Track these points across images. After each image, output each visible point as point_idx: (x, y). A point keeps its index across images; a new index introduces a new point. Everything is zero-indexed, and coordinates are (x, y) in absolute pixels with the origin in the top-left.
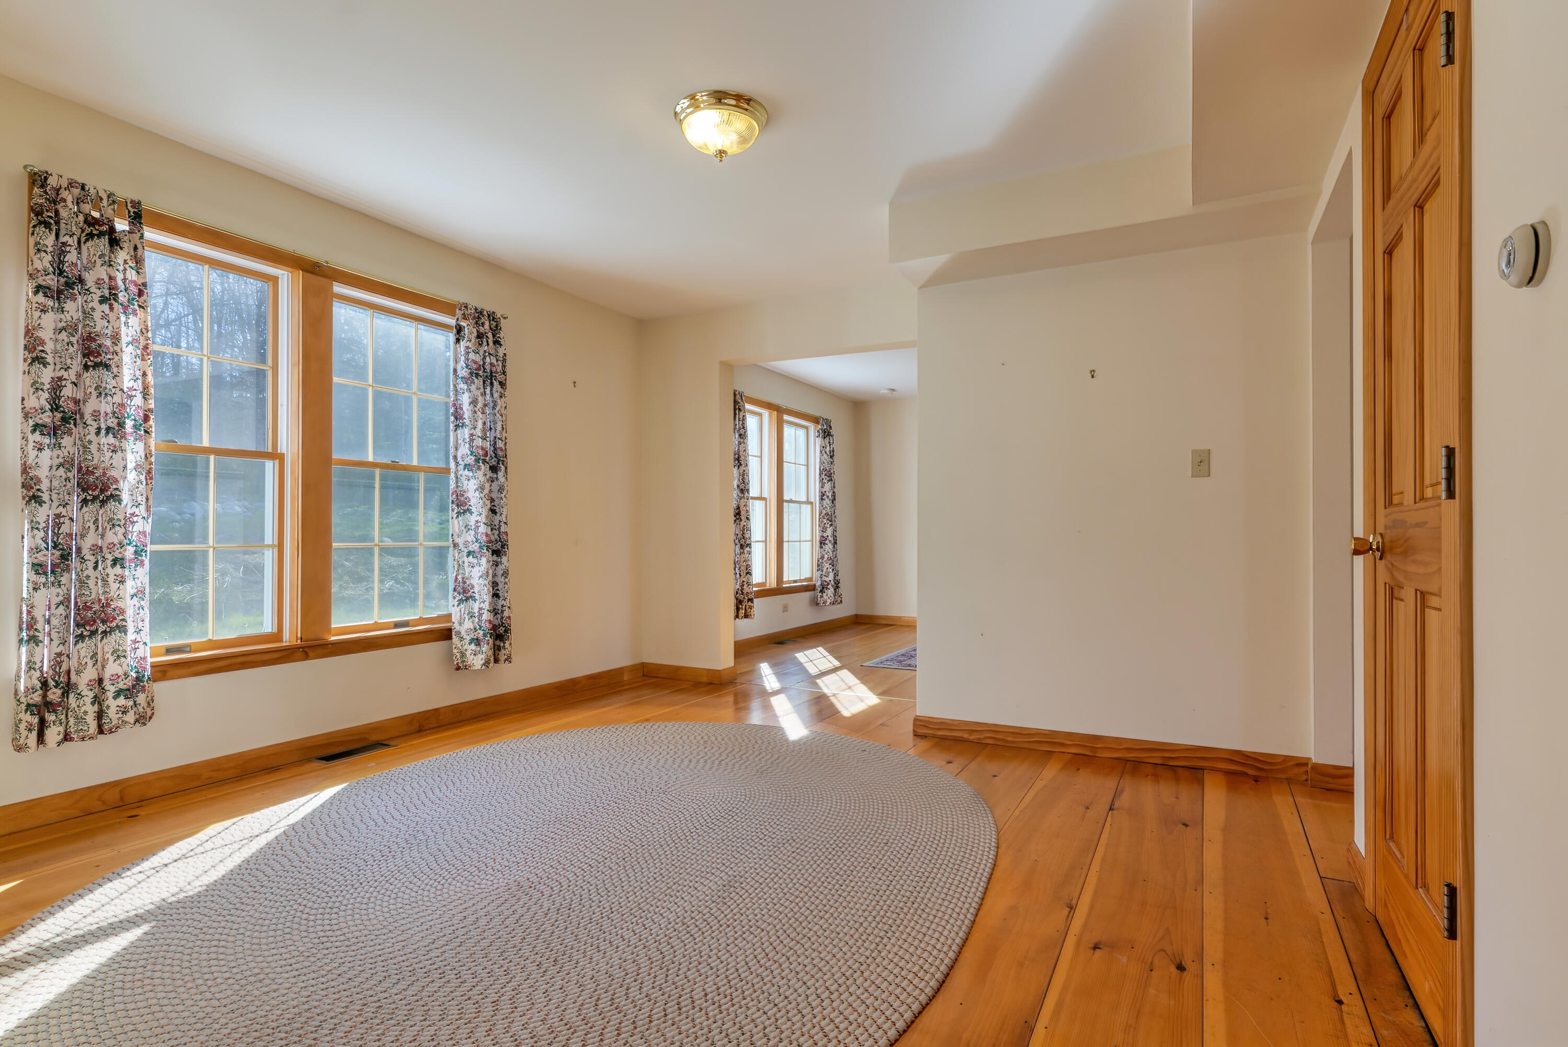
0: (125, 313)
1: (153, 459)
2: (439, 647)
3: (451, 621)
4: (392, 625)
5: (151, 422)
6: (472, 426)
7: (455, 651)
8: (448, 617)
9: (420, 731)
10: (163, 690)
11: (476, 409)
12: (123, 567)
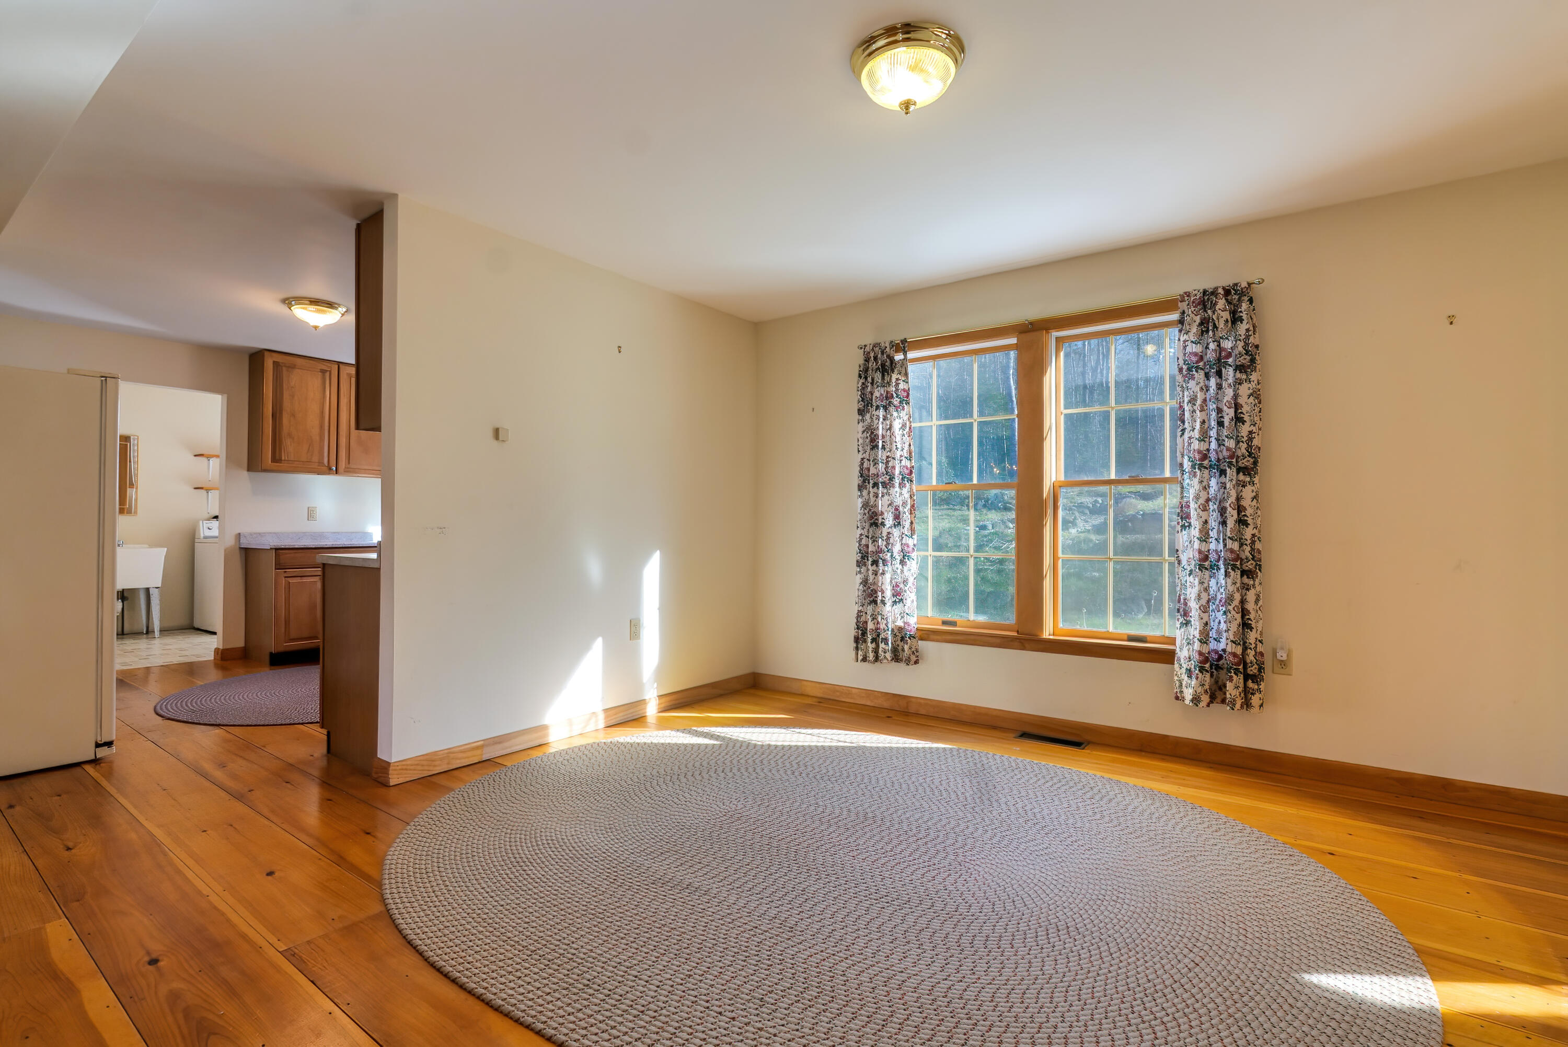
0: (897, 410)
1: (915, 498)
2: (1156, 669)
3: (1175, 644)
4: (1126, 637)
5: (913, 475)
6: (1191, 428)
7: (1176, 678)
8: (1173, 641)
9: (1141, 751)
10: (926, 647)
11: (1195, 408)
12: (877, 566)
